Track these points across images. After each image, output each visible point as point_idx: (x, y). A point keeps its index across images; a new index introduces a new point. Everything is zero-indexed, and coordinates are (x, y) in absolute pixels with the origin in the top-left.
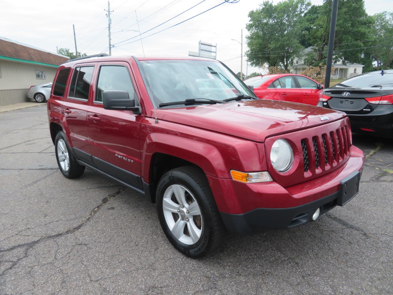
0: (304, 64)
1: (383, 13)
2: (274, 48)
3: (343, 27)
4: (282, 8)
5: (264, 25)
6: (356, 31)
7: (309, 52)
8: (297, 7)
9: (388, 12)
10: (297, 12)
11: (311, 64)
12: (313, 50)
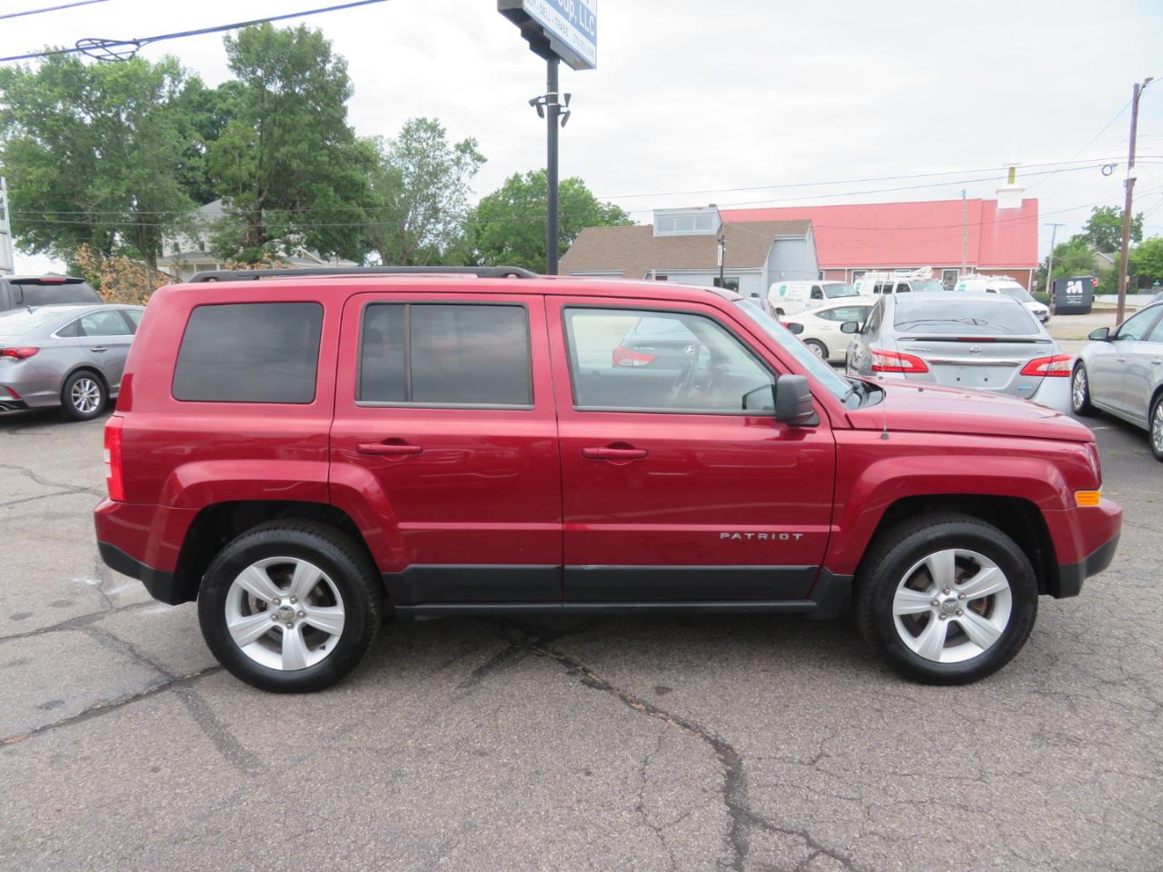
0: (211, 253)
1: (376, 139)
2: (107, 199)
3: (310, 163)
4: (120, 80)
5: (61, 122)
6: (342, 177)
7: (220, 220)
8: (160, 85)
9: (385, 138)
10: (162, 97)
11: (230, 254)
12: (228, 215)
